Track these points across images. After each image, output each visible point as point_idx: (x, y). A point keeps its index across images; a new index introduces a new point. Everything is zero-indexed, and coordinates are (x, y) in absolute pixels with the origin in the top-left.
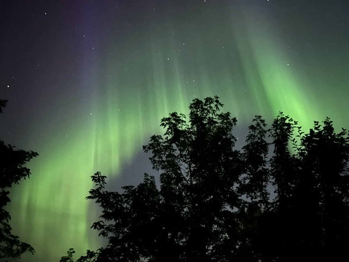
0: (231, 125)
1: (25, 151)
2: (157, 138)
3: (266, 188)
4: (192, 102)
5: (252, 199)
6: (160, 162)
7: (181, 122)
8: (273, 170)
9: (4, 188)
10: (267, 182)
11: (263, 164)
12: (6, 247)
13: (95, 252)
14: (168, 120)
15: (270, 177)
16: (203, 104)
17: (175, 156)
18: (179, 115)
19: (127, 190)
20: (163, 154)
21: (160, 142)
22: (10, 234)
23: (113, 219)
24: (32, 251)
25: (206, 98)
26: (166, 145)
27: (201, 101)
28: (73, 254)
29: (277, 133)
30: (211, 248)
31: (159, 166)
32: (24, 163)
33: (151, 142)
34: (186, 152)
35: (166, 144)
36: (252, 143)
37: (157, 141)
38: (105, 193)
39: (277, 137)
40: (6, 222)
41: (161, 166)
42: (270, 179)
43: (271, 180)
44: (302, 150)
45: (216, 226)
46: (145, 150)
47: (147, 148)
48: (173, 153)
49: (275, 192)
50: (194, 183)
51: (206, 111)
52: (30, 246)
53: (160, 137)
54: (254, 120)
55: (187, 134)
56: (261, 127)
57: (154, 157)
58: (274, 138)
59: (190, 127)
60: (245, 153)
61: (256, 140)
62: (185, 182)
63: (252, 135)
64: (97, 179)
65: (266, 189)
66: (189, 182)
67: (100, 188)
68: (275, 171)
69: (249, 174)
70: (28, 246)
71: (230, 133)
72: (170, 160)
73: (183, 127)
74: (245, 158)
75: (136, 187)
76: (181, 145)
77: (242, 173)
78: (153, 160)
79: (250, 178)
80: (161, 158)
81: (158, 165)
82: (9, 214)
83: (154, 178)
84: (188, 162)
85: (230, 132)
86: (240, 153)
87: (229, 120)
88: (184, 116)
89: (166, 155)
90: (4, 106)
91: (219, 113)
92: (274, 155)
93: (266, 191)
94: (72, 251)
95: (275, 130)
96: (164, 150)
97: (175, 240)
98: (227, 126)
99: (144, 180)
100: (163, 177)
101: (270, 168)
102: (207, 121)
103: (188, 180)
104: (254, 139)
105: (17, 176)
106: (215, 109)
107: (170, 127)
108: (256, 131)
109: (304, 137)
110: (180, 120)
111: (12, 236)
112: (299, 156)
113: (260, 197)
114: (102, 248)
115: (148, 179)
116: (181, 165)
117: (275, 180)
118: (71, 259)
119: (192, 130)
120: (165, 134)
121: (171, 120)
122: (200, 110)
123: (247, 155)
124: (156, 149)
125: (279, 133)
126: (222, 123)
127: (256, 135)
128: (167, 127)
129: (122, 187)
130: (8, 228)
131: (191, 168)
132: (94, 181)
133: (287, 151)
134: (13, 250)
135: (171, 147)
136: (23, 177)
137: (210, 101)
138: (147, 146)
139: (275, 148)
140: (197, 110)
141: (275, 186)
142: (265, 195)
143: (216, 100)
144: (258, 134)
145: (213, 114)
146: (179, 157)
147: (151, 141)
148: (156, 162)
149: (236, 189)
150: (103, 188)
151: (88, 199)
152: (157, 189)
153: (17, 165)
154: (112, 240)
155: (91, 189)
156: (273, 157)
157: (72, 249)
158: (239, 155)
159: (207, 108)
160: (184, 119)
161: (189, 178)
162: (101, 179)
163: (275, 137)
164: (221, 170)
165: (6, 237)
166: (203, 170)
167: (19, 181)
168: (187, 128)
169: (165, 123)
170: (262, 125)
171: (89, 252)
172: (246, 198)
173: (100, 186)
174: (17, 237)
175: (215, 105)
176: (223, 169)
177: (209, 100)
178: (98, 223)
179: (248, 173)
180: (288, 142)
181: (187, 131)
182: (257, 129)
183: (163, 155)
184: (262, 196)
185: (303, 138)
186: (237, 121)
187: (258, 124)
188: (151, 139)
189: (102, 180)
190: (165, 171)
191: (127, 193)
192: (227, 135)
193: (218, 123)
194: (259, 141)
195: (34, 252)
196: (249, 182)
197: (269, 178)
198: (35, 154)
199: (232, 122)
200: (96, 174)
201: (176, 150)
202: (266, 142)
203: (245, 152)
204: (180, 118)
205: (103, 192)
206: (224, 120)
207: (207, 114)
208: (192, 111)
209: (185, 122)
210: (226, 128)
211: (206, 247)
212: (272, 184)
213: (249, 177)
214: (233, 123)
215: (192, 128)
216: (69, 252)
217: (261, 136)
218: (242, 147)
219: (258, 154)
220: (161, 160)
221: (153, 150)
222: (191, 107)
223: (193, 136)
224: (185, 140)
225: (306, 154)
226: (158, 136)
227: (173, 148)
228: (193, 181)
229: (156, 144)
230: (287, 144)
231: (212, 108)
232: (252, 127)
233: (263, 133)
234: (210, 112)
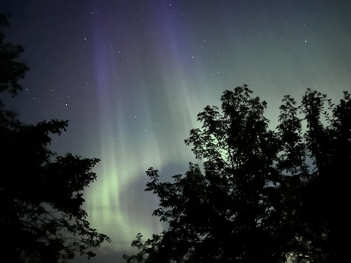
0: (262, 108)
1: (89, 159)
2: (195, 131)
3: (305, 161)
4: (223, 94)
5: (292, 173)
6: (201, 152)
7: (214, 113)
8: (308, 144)
9: (78, 191)
10: (305, 156)
11: (298, 140)
12: (88, 240)
13: (159, 235)
14: (203, 115)
15: (307, 151)
16: (233, 94)
17: (214, 145)
18: (211, 108)
19: (176, 179)
20: (203, 144)
21: (199, 135)
22: (89, 228)
23: (170, 206)
24: (108, 240)
25: (235, 88)
27: (231, 92)
28: (141, 238)
29: (307, 109)
30: (259, 221)
32: (90, 169)
33: (191, 136)
34: (224, 139)
35: (205, 135)
36: (285, 122)
37: (196, 134)
38: (160, 185)
39: (308, 113)
40: (85, 219)
41: (203, 155)
42: (307, 152)
43: (308, 153)
44: (335, 121)
45: (262, 201)
46: (186, 143)
47: (188, 141)
48: (212, 142)
49: (314, 163)
50: (235, 165)
51: (237, 100)
52: (106, 236)
53: (198, 130)
54: (283, 100)
55: (223, 123)
56: (291, 106)
57: (196, 148)
58: (305, 114)
59: (223, 117)
61: (288, 118)
62: (227, 166)
63: (283, 114)
64: (151, 173)
65: (305, 163)
66: (231, 166)
67: (155, 181)
68: (310, 144)
69: (286, 151)
70: (105, 236)
71: (262, 116)
72: (210, 148)
73: (217, 118)
74: (281, 137)
75: (184, 176)
76: (218, 135)
77: (279, 151)
78: (195, 151)
80: (202, 148)
81: (200, 154)
82: (86, 212)
83: (198, 166)
84: (227, 149)
85: (262, 114)
86: (275, 133)
87: (259, 104)
88: (217, 108)
89: (206, 145)
90: (67, 125)
91: (249, 99)
92: (308, 129)
93: (305, 165)
94: (140, 235)
95: (306, 106)
96: (204, 141)
97: (226, 217)
98: (258, 110)
99: (190, 168)
100: (207, 164)
101: (306, 142)
102: (239, 109)
103: (230, 164)
104: (286, 118)
105: (86, 180)
106: (245, 96)
107: (206, 120)
108: (287, 110)
109: (335, 108)
110: (213, 112)
111: (91, 230)
112: (333, 127)
113: (300, 170)
114: (165, 231)
115: (193, 167)
116: (221, 152)
117: (312, 153)
118: (140, 242)
119: (226, 119)
120: (203, 127)
121: (206, 113)
122: (231, 100)
123: (281, 134)
124: (196, 141)
125: (309, 109)
126: (253, 107)
127: (287, 113)
128: (204, 120)
129: (172, 177)
130: (87, 224)
131: (231, 153)
132: (149, 175)
133: (319, 124)
134: (94, 241)
135: (210, 138)
136: (92, 180)
137: (240, 90)
138: (188, 139)
139: (307, 123)
140: (228, 101)
141: (313, 158)
142: (304, 169)
143: (245, 89)
144: (289, 112)
145: (244, 102)
146: (219, 145)
147: (191, 134)
148: (198, 152)
149: (276, 166)
150: (157, 181)
151: (146, 191)
152: (202, 174)
153: (85, 172)
154: (172, 224)
155: (148, 183)
156: (307, 131)
157: (140, 234)
158: (274, 135)
159: (237, 97)
160: (217, 110)
161: (231, 162)
162: (154, 173)
163: (306, 112)
164: (258, 151)
165: (87, 231)
166: (242, 154)
167: (88, 184)
168: (221, 118)
169: (201, 117)
170: (291, 103)
171: (154, 236)
172: (286, 173)
173: (155, 179)
174: (95, 230)
175: (245, 93)
176: (260, 149)
177: (238, 90)
178: (158, 210)
180: (319, 116)
181: (222, 121)
182: (288, 108)
183: (204, 145)
184: (302, 170)
186: (267, 104)
187: (288, 104)
188: (190, 133)
189: (155, 174)
190: (207, 159)
191: (177, 181)
192: (260, 118)
193: (249, 109)
194: (291, 119)
195: (110, 241)
196: (287, 158)
197: (306, 152)
198: (97, 160)
199: (262, 105)
200: (149, 169)
201: (214, 139)
202: (298, 118)
203: (279, 131)
204: (213, 110)
205: (158, 184)
206: (254, 105)
207: (238, 103)
208: (224, 102)
209: (218, 113)
210: (257, 112)
211: (256, 220)
212: (310, 156)
213: (287, 154)
214: (263, 106)
215: (225, 117)
216: (138, 236)
217: (293, 114)
218: (276, 127)
219: (292, 131)
220: (202, 150)
221: (194, 142)
222: (222, 99)
223: (228, 124)
224: (221, 129)
225: (339, 124)
226: (196, 129)
227: (212, 138)
228: (234, 164)
229: (195, 136)
230: (318, 118)
231: (242, 96)
232: (283, 107)
233: (294, 111)
234: (241, 101)
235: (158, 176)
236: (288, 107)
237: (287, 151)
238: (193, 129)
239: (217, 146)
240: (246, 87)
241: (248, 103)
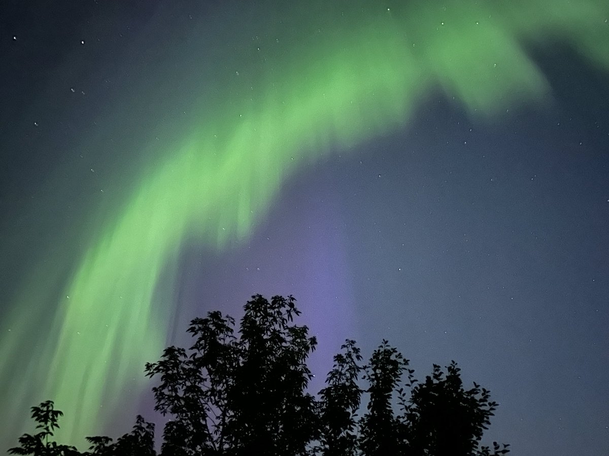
0: (307, 349)
2: (176, 352)
4: (251, 300)
6: (171, 399)
7: (225, 329)
8: (362, 439)
11: (348, 426)
14: (203, 324)
15: (357, 452)
16: (268, 306)
17: (202, 391)
18: (223, 318)
19: (95, 445)
20: (180, 384)
21: (180, 362)
25: (274, 296)
26: (189, 367)
27: (266, 300)
29: (376, 374)
31: (169, 405)
33: (162, 359)
34: (223, 385)
35: (191, 366)
36: (335, 386)
37: (176, 358)
38: (52, 446)
39: (375, 381)
41: (171, 406)
44: (412, 410)
46: (148, 372)
47: (154, 368)
48: (200, 385)
50: (226, 446)
51: (271, 318)
53: (182, 352)
54: (344, 346)
55: (232, 353)
56: (352, 359)
57: (163, 387)
58: (371, 383)
59: (238, 341)
60: (322, 403)
61: (343, 381)
62: (209, 443)
63: (337, 371)
64: (42, 414)
66: (217, 446)
67: (44, 434)
68: (366, 440)
69: (323, 441)
71: (302, 362)
72: (191, 396)
73: (225, 340)
74: (322, 412)
75: (115, 441)
76: (216, 373)
77: (312, 439)
78: (159, 392)
79: (325, 450)
80: (176, 391)
81: (167, 403)
83: (153, 428)
84: (222, 406)
85: (303, 360)
86: (314, 401)
87: (304, 340)
88: (233, 321)
89: (185, 387)
91: (290, 324)
92: (369, 412)
95: (374, 370)
96: (184, 377)
98: (299, 349)
99: (134, 429)
100: (172, 428)
101: (359, 435)
102: (270, 336)
103: (216, 441)
104: (339, 379)
106: (286, 317)
107: (203, 335)
108: (345, 365)
109: (416, 388)
110: (224, 326)
112: (407, 420)
115: (141, 428)
116: (208, 410)
119: (240, 348)
120: (192, 348)
121: (209, 323)
122: (261, 315)
123: (325, 407)
124: (170, 372)
125: (379, 375)
126: (293, 342)
127: (343, 372)
128: (200, 334)
129: (88, 438)
131: (226, 418)
132: (36, 417)
133: (388, 408)
135: (198, 374)
137: (281, 302)
138: (154, 364)
139: (370, 401)
140: (256, 314)
143: (289, 303)
144: (347, 371)
145: (281, 325)
146: (209, 393)
147: (164, 356)
148: (163, 398)
150: (49, 435)
151: (11, 453)
152: (154, 449)
155: (25, 435)
156: (366, 415)
158: (312, 404)
159: (273, 313)
160: (231, 326)
161: (219, 438)
162: (51, 417)
163: (373, 380)
164: (277, 428)
166: (247, 425)
168: (233, 343)
169: (197, 327)
170: (354, 356)
173: (46, 431)
175: (287, 311)
176: (281, 427)
177: (278, 300)
179: (323, 439)
180: (391, 393)
181: (233, 347)
182: (347, 363)
183: (180, 387)
186: (316, 343)
187: (349, 355)
188: (164, 353)
189: (51, 419)
190: (177, 418)
191: (95, 450)
192: (298, 365)
193: (286, 342)
194: (347, 384)
197: (354, 453)
199: (309, 343)
200: (43, 405)
201: (206, 380)
202: (358, 387)
203: (322, 400)
204: (225, 323)
205: (48, 443)
206: (296, 338)
207: (271, 324)
208: (249, 314)
209: (232, 331)
210: (297, 353)
213: (323, 448)
214: (310, 346)
215: (241, 344)
217: (352, 376)
218: (319, 391)
219: (343, 407)
220: (174, 394)
221: (164, 374)
222: (247, 308)
223: (241, 358)
224: (225, 364)
225: (417, 418)
226: (179, 349)
227: (202, 376)
228: (225, 443)
229: (172, 363)
230: (389, 397)
231: (281, 314)
232: (339, 358)
233: (355, 371)
234: (276, 322)
235: (57, 425)
236: (347, 361)
237: (325, 443)
238: (173, 347)
239: (207, 396)
240: (292, 302)
241: (287, 331)
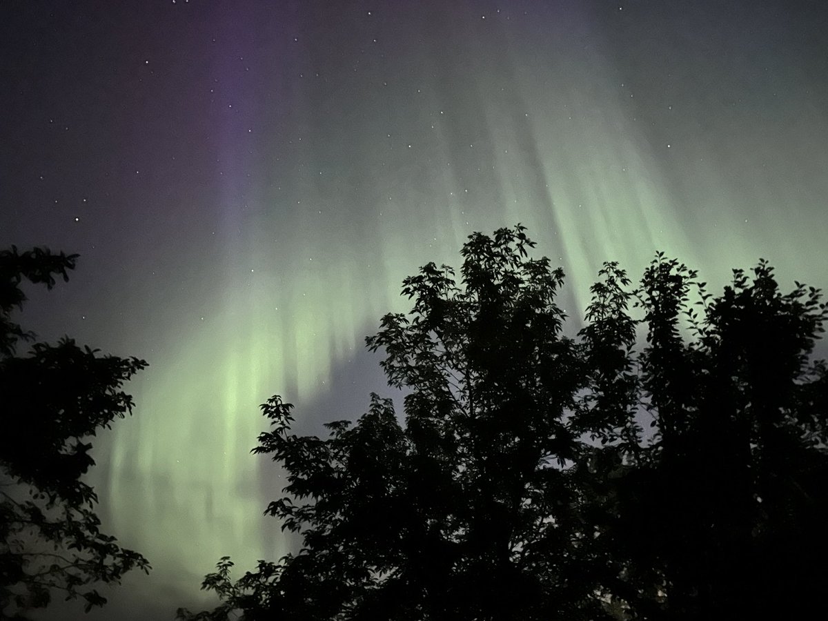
0: (553, 284)
1: (119, 359)
2: (395, 319)
3: (634, 417)
4: (468, 241)
5: (603, 442)
6: (403, 370)
7: (444, 282)
8: (647, 377)
9: (81, 436)
10: (635, 404)
11: (625, 366)
12: (90, 562)
13: (276, 564)
14: (417, 282)
15: (640, 394)
16: (492, 244)
17: (435, 357)
18: (438, 269)
19: (335, 431)
20: (409, 353)
21: (403, 329)
22: (98, 533)
23: (311, 494)
24: (145, 566)
25: (496, 230)
26: (414, 333)
27: (487, 237)
28: (229, 568)
29: (652, 298)
30: (519, 548)
31: (402, 377)
32: (119, 384)
33: (383, 329)
34: (458, 346)
35: (416, 331)
36: (598, 322)
37: (396, 325)
38: (292, 440)
39: (653, 307)
40: (89, 510)
41: (405, 378)
42: (641, 397)
43: (643, 400)
44: (708, 333)
45: (529, 501)
46: (370, 346)
47: (375, 341)
48: (431, 351)
49: (653, 424)
50: (478, 410)
51: (498, 259)
52: (141, 556)
53: (401, 318)
54: (602, 272)
55: (460, 308)
56: (617, 287)
57: (391, 359)
58: (647, 309)
59: (463, 293)
60: (586, 344)
61: (607, 315)
62: (457, 410)
63: (598, 304)
64: (273, 410)
65: (634, 420)
66: (468, 411)
67: (281, 429)
68: (650, 378)
69: (595, 388)
70: (137, 556)
71: (549, 302)
72: (424, 364)
73: (448, 295)
74: (587, 355)
75: (355, 425)
76: (446, 333)
77: (580, 387)
78: (388, 366)
79: (599, 398)
80: (406, 361)
81: (400, 376)
82: (94, 491)
83: (391, 404)
84: (463, 369)
85: (550, 298)
86: (574, 344)
87: (547, 275)
88: (451, 270)
89: (415, 356)
90: (72, 267)
91: (524, 260)
92: (650, 345)
93: (634, 425)
94: (226, 562)
95: (649, 292)
96: (412, 344)
97: (442, 532)
98: (543, 287)
99: (372, 407)
100: (413, 401)
101: (640, 375)
102: (501, 280)
103: (465, 407)
104: (603, 313)
105: (106, 411)
106: (517, 252)
107: (422, 295)
108: (608, 295)
109: (711, 304)
110: (442, 279)
111: (103, 537)
112: (704, 346)
113: (621, 436)
114: (290, 555)
115: (379, 406)
116: (448, 375)
117: (652, 399)
118: (225, 580)
119: (468, 300)
120: (412, 312)
121: (424, 280)
122: (486, 257)
123: (589, 349)
124: (394, 342)
125: (657, 298)
126: (533, 280)
127: (606, 303)
128: (417, 295)
129: (325, 424)
130: (93, 521)
131: (471, 381)
133: (675, 336)
134: (106, 566)
135: (426, 339)
136: (119, 413)
137: (507, 236)
138: (375, 337)
139: (649, 332)
140: (479, 257)
141: (652, 411)
142: (632, 434)
143: (519, 235)
144: (611, 301)
145: (514, 264)
146: (445, 358)
147: (383, 325)
148: (394, 371)
149: (568, 420)
150: (286, 429)
151: (255, 452)
152: (398, 424)
153: (105, 390)
154: (311, 538)
155: (263, 433)
156: (647, 350)
157: (228, 558)
158: (572, 348)
159: (500, 251)
160: (450, 277)
161: (468, 403)
162: (282, 411)
163: (649, 306)
164: (534, 383)
165: (90, 539)
166: (496, 384)
167: (110, 422)
168: (458, 296)
169: (412, 288)
170: (618, 282)
171: (262, 564)
172: (591, 439)
173: (281, 426)
174: (113, 538)
175: (518, 245)
176: (538, 379)
177: (503, 234)
178: (280, 503)
179: (593, 385)
180: (677, 317)
181: (459, 302)
182: (610, 292)
183: (410, 355)
184: (625, 435)
185: (710, 306)
186: (564, 275)
187: (611, 281)
188: (381, 322)
189: (283, 413)
190: (415, 389)
191: (337, 435)
192: (545, 306)
193: (523, 282)
194: (614, 316)
195: (148, 568)
196: (596, 406)
197: (638, 396)
198: (140, 364)
199: (554, 278)
200: (271, 401)
201: (437, 344)
202: (630, 318)
203: (583, 342)
204: (443, 275)
205: (288, 438)
206: (536, 275)
207: (500, 265)
208: (469, 260)
209: (453, 282)
210: (541, 292)
211: (510, 545)
212: (645, 407)
213: (596, 396)
214: (556, 280)
215: (468, 295)
216: (221, 565)
217: (619, 305)
218: (579, 332)
219: (613, 345)
220: (405, 365)
221: (388, 345)
222: (465, 252)
223: (471, 312)
224: (454, 322)
225: (717, 341)
226: (397, 315)
227: (431, 341)
228: (476, 407)
229: (393, 332)
230: (674, 322)
231: (511, 250)
232: (598, 288)
233: (622, 300)
234: (506, 261)
235: (291, 418)
236: (610, 289)
237: (597, 390)
238: (390, 314)
239: (442, 361)
240: (521, 232)
241: (522, 268)
